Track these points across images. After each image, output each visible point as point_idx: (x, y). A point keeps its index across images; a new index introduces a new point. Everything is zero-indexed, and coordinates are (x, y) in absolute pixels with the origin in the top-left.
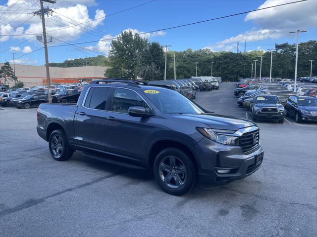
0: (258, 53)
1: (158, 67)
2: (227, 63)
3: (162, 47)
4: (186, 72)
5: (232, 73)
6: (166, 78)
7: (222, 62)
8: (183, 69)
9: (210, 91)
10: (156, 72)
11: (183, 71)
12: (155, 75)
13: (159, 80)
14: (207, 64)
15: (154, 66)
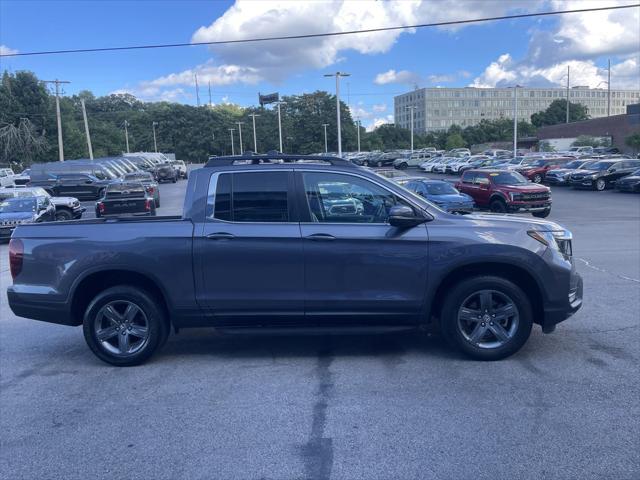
0: (229, 110)
1: (40, 132)
2: (182, 125)
3: (44, 83)
4: (109, 143)
5: (194, 146)
6: (65, 155)
7: (173, 123)
8: (100, 137)
9: (174, 182)
10: (38, 142)
11: (103, 140)
12: (33, 148)
13: (45, 161)
14: (140, 126)
15: (29, 127)
